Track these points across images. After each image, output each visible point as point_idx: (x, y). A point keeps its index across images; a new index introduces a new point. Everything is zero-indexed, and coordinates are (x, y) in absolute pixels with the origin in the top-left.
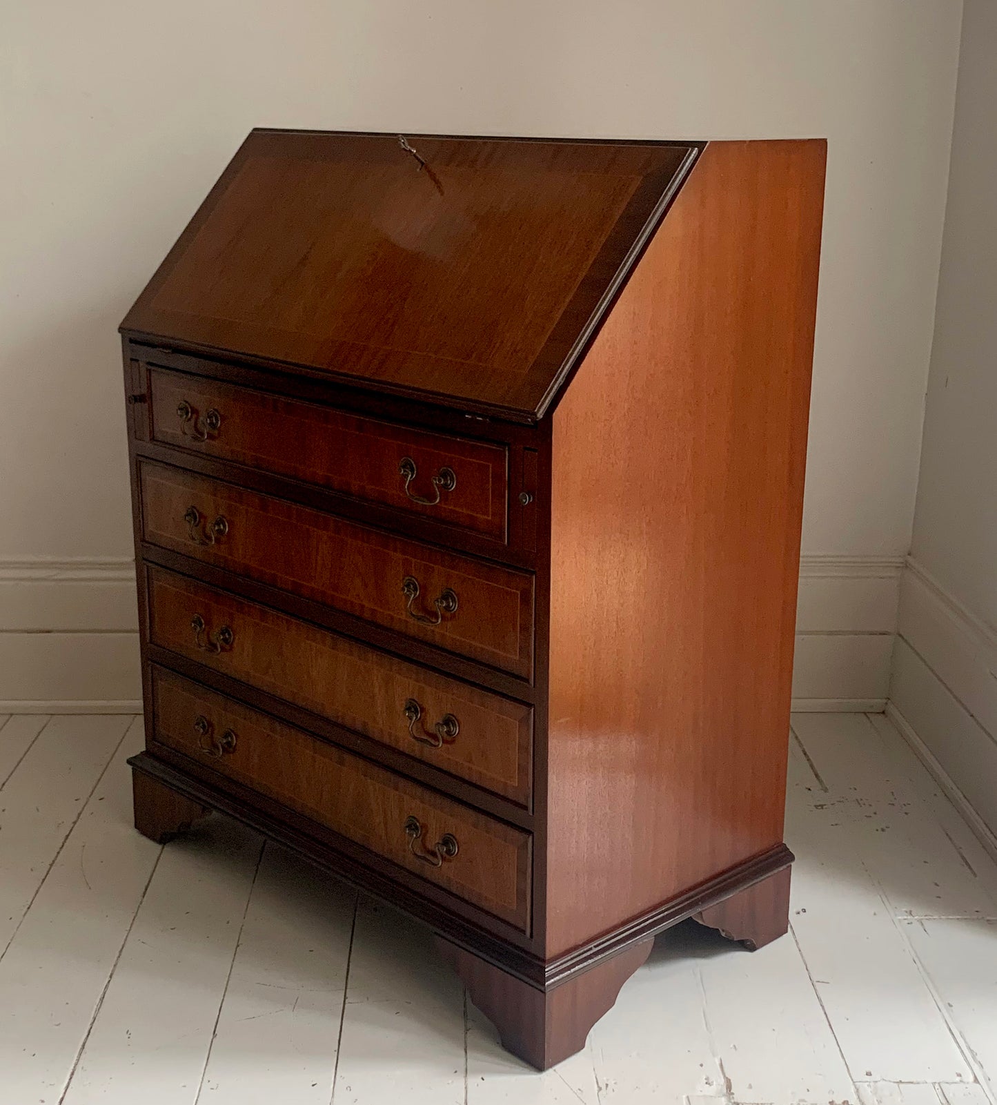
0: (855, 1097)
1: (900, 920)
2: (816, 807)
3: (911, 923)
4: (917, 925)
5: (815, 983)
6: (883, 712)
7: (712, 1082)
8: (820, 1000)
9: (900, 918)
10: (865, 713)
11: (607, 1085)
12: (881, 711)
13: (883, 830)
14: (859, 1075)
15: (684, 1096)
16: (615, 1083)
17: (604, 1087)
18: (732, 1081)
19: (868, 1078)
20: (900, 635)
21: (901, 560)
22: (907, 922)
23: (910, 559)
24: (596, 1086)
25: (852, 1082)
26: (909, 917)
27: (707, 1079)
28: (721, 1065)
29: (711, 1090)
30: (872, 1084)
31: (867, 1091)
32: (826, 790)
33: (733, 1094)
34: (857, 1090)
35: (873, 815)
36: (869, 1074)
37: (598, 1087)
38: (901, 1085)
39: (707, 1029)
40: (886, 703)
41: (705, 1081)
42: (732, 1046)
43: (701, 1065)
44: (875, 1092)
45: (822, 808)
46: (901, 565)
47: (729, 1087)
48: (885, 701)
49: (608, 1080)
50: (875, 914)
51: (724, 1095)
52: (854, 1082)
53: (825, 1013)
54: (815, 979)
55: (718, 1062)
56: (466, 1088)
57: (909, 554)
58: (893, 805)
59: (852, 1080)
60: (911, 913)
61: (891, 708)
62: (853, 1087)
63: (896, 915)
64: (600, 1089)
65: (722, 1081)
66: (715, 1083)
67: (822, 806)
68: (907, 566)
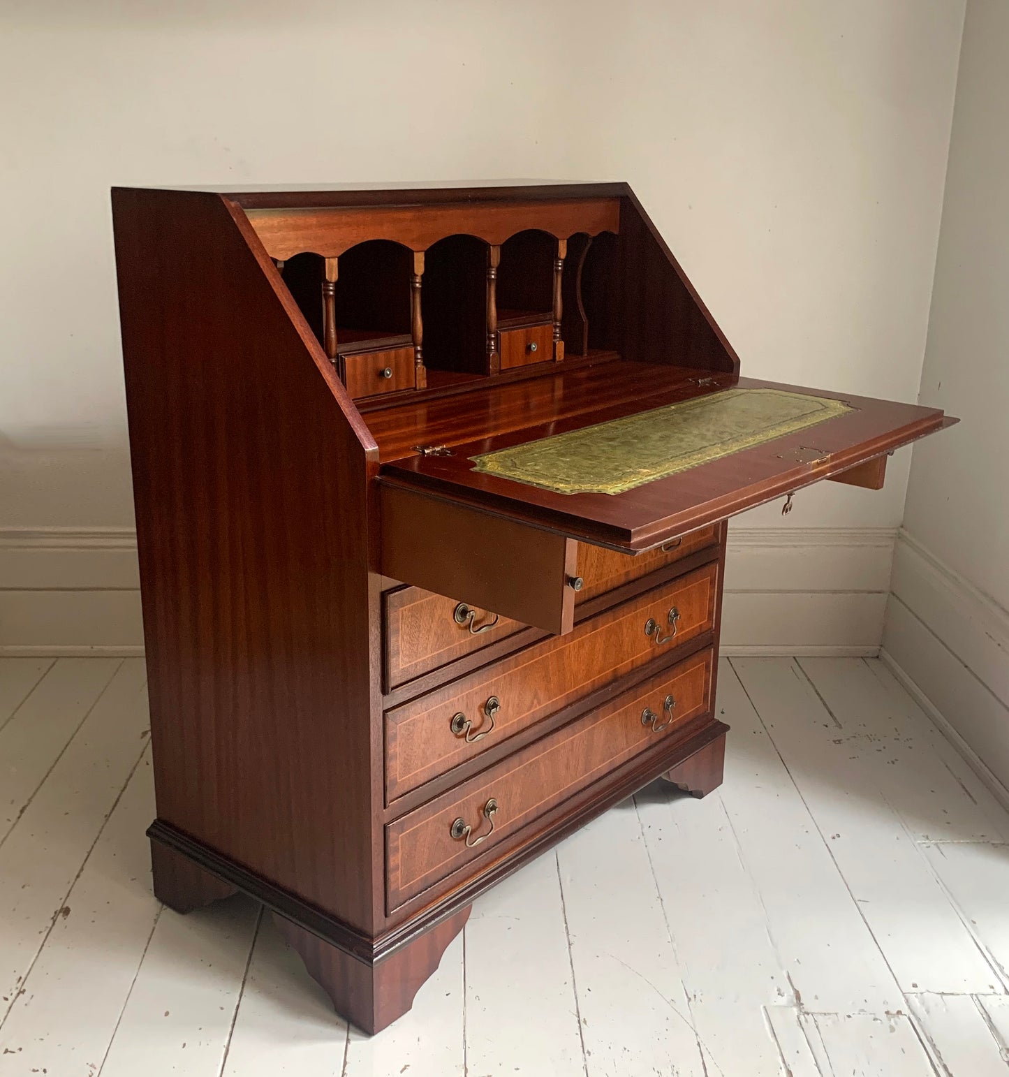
0: (906, 1007)
1: (919, 844)
2: (834, 741)
3: (929, 847)
4: (934, 848)
5: (858, 902)
6: (878, 657)
7: (784, 993)
8: (864, 918)
9: (919, 842)
10: (862, 657)
11: (695, 996)
12: (876, 655)
13: (893, 763)
14: (907, 988)
15: (762, 1006)
16: (702, 994)
17: (693, 998)
18: (800, 992)
19: (914, 989)
20: (893, 594)
21: (894, 531)
22: (925, 845)
23: (902, 530)
24: (686, 997)
25: (901, 993)
26: (927, 841)
27: (779, 990)
28: (789, 977)
29: (783, 1001)
30: (919, 995)
31: (915, 1001)
32: (840, 727)
33: (802, 1004)
34: (907, 1001)
35: (883, 749)
36: (915, 986)
37: (688, 997)
38: (944, 997)
39: (773, 944)
40: (880, 650)
41: (777, 993)
42: (796, 960)
43: (772, 978)
44: (923, 1003)
45: (840, 743)
46: (894, 536)
47: (798, 997)
48: (879, 647)
49: (695, 991)
50: (898, 839)
51: (795, 1005)
52: (903, 994)
53: (870, 930)
54: (856, 899)
55: (786, 976)
56: (576, 998)
57: (902, 527)
58: (898, 739)
59: (902, 991)
60: (927, 838)
61: (886, 655)
62: (903, 999)
63: (915, 840)
64: (690, 999)
65: (792, 992)
66: (785, 995)
67: (839, 741)
68: (900, 537)
